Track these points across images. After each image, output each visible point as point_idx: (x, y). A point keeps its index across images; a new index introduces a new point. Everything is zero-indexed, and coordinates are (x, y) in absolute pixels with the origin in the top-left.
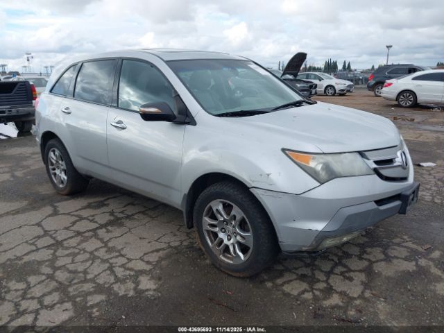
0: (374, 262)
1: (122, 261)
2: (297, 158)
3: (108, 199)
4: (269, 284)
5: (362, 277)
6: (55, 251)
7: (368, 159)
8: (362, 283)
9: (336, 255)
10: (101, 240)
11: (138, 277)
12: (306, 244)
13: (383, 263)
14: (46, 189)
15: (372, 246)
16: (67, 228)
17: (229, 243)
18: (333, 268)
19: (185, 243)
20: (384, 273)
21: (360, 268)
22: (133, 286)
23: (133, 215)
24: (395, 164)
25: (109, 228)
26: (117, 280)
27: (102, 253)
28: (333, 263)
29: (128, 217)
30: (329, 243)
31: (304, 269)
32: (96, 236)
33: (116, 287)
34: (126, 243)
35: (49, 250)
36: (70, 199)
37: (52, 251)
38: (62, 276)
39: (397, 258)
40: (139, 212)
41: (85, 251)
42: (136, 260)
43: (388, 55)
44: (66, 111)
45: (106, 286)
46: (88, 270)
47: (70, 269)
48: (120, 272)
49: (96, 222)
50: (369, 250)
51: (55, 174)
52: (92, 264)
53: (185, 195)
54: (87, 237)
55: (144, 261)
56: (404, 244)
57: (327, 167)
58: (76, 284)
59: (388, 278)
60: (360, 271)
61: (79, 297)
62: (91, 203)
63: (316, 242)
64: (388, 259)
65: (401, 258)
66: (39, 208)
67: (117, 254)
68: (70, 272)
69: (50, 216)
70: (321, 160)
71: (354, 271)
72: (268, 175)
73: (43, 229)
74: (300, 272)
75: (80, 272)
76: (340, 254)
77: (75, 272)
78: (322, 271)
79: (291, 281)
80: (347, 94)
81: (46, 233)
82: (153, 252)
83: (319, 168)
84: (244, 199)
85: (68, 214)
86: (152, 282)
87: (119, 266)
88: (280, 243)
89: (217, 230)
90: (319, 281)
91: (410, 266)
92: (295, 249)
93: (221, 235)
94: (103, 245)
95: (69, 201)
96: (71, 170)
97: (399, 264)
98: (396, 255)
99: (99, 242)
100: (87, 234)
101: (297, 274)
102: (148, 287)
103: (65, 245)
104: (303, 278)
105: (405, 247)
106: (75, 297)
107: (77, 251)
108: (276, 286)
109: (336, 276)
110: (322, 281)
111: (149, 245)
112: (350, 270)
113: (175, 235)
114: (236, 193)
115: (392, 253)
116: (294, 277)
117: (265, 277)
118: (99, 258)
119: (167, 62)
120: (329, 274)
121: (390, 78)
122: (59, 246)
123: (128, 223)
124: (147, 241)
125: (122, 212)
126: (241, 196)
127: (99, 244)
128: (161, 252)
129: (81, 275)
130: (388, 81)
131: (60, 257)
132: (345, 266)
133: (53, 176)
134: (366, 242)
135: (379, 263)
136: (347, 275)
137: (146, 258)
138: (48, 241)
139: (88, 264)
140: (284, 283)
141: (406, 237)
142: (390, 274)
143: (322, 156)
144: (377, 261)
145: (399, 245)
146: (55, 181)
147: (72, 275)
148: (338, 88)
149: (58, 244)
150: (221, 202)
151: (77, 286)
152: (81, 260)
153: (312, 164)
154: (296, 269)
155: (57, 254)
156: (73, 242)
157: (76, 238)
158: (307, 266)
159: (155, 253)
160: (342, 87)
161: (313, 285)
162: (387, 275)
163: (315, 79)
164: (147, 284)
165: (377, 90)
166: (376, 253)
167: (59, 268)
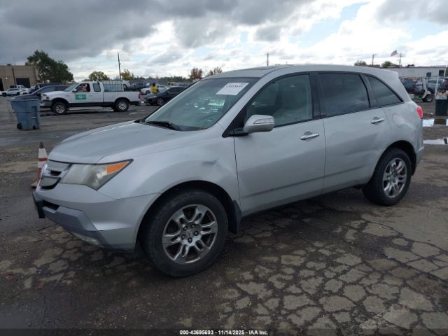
15: (81, 258)
39: (53, 262)
56: (62, 275)
59: (45, 249)
64: (59, 257)
65: (50, 263)
97: (48, 259)
98: (57, 263)
105: (58, 273)
115: (62, 263)
141: (69, 282)
145: (65, 272)
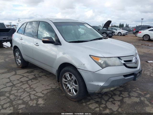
0: (124, 98)
1: (34, 92)
2: (95, 59)
3: (34, 70)
4: (84, 104)
5: (119, 103)
6: (12, 88)
7: (122, 60)
8: (119, 105)
9: (111, 94)
10: (29, 85)
11: (38, 99)
12: (97, 90)
13: (128, 98)
14: (14, 66)
15: (125, 91)
16: (18, 80)
17: (71, 88)
18: (108, 99)
19: (57, 87)
20: (127, 102)
21: (119, 100)
22: (36, 102)
23: (41, 76)
24: (133, 62)
25: (33, 80)
26: (31, 100)
27: (28, 90)
28: (109, 97)
29: (40, 77)
30: (105, 90)
31: (98, 99)
32: (27, 83)
33: (29, 102)
34: (37, 86)
35: (10, 88)
36: (22, 69)
37: (11, 88)
38: (12, 97)
40: (44, 75)
41: (22, 88)
42: (39, 92)
43: (142, 22)
44: (21, 39)
45: (26, 102)
46: (22, 95)
47: (16, 95)
48: (32, 97)
49: (28, 78)
50: (123, 93)
51: (17, 60)
52: (23, 93)
53: (57, 70)
54: (24, 83)
55: (42, 93)
57: (105, 62)
58: (16, 100)
59: (128, 104)
60: (119, 101)
61: (16, 105)
62: (28, 71)
63: (100, 90)
64: (130, 97)
65: (135, 97)
66: (11, 72)
67: (33, 90)
68: (15, 96)
69: (13, 75)
70: (103, 60)
71: (116, 101)
72: (84, 64)
73: (10, 80)
74: (96, 100)
75: (18, 96)
76: (112, 94)
77: (17, 96)
78: (104, 100)
79: (93, 103)
80: (126, 35)
81: (11, 81)
82: (45, 90)
83: (102, 62)
84: (76, 73)
85: (20, 75)
86: (43, 101)
87: (33, 95)
88: (87, 90)
89: (67, 83)
90: (102, 104)
91: (137, 100)
92: (93, 92)
93: (68, 85)
94: (29, 86)
95: (21, 70)
96: (22, 59)
97: (133, 99)
98: (133, 95)
99: (28, 85)
100: (24, 82)
101: (95, 101)
102: (41, 103)
103: (16, 86)
104: (97, 102)
105: (137, 92)
106: (15, 105)
107: (19, 88)
108: (87, 105)
109: (109, 102)
110: (104, 104)
111: (45, 87)
112: (115, 100)
113: (55, 84)
114: (73, 70)
115: (131, 94)
116: (94, 102)
117: (83, 101)
118: (26, 91)
119: (54, 23)
120: (107, 101)
121: (141, 30)
122: (14, 86)
123: (39, 79)
124: (44, 86)
125: (38, 75)
126: (75, 72)
127: (28, 86)
128: (48, 90)
129: (19, 97)
130: (140, 31)
131: (13, 90)
132: (113, 99)
133: (17, 61)
134: (123, 90)
135: (126, 98)
136: (113, 102)
137: (43, 92)
138: (11, 84)
139: (22, 93)
140: (90, 104)
141: (138, 89)
142: (129, 102)
143: (104, 58)
144: (125, 97)
145: (135, 91)
146: (17, 63)
147: (15, 97)
148: (122, 33)
149: (14, 85)
150: (68, 73)
151: (16, 101)
152: (20, 92)
153: (100, 61)
154: (95, 99)
155: (13, 89)
156: (19, 85)
157: (20, 83)
158: (99, 98)
159: (46, 90)
160: (124, 33)
161: (100, 105)
162: (128, 103)
163: (114, 30)
164: (41, 101)
165: (136, 34)
166: (126, 94)
167: (12, 94)
